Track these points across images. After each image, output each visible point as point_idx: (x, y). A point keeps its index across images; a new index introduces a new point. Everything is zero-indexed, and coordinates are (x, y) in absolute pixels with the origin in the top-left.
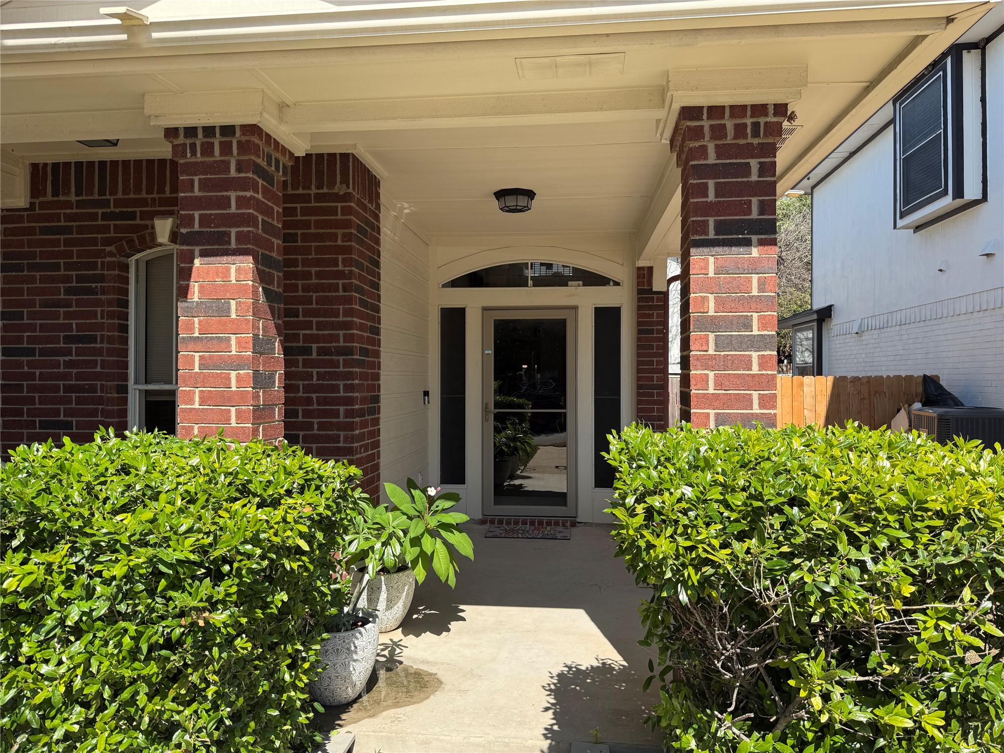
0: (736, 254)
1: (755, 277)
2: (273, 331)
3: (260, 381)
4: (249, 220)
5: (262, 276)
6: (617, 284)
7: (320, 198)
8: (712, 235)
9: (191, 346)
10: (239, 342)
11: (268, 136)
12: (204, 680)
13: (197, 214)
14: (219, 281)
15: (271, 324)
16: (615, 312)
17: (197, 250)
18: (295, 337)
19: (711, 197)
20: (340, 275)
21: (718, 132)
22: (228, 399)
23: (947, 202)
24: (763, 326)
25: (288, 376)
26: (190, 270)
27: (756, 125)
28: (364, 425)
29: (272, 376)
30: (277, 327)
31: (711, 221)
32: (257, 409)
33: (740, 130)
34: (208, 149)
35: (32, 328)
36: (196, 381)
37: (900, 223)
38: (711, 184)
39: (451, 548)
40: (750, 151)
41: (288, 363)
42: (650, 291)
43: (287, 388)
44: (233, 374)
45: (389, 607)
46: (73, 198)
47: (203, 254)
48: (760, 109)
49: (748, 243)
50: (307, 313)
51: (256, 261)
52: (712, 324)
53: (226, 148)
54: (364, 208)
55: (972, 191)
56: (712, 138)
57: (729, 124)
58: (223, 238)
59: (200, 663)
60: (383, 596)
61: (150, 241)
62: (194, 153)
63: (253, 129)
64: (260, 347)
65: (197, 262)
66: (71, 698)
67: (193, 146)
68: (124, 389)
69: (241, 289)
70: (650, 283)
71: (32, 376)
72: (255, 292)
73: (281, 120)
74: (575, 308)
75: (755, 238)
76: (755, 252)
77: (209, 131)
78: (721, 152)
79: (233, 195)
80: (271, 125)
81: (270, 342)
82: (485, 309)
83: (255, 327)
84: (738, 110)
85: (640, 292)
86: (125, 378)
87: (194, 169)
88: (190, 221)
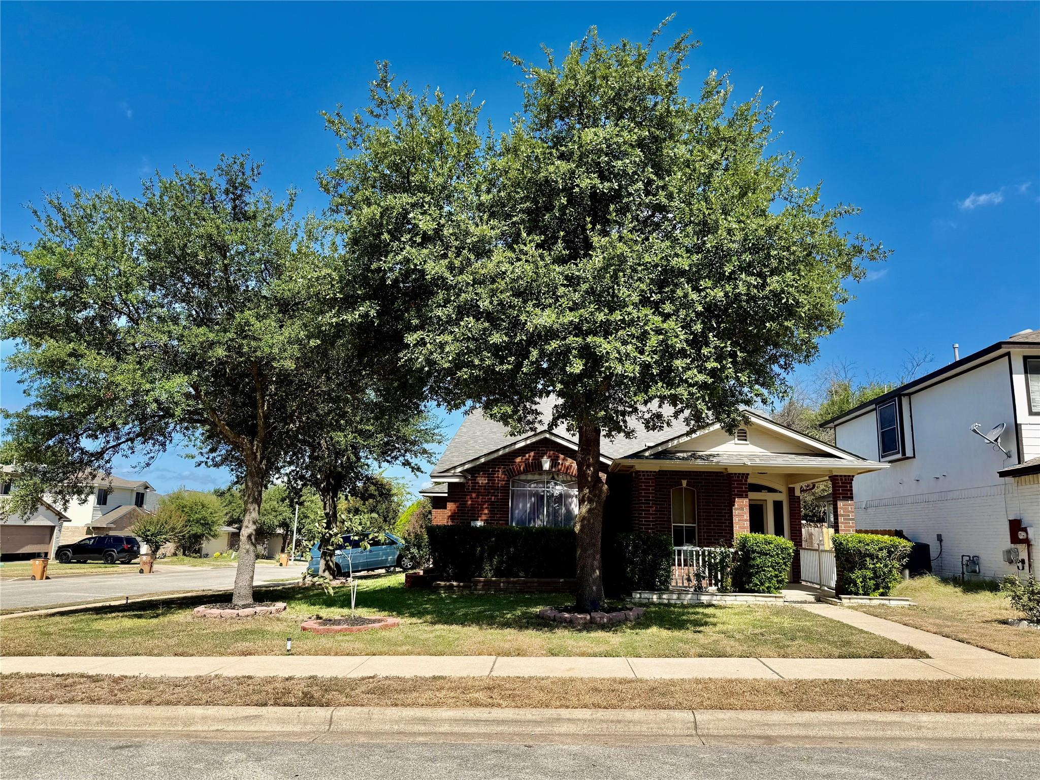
0: (846, 502)
1: (850, 507)
4: (747, 492)
6: (780, 492)
8: (841, 498)
9: (736, 517)
10: (746, 516)
13: (736, 490)
14: (741, 503)
16: (780, 503)
17: (736, 497)
19: (841, 491)
21: (841, 480)
22: (744, 528)
23: (899, 456)
26: (734, 501)
27: (848, 479)
31: (841, 496)
33: (845, 480)
34: (738, 477)
36: (737, 523)
37: (881, 460)
40: (847, 483)
42: (794, 496)
44: (745, 523)
47: (738, 498)
48: (849, 476)
53: (742, 477)
55: (909, 453)
57: (844, 478)
58: (742, 495)
61: (681, 485)
62: (735, 478)
65: (736, 499)
67: (735, 476)
68: (671, 525)
70: (794, 493)
74: (766, 500)
75: (849, 499)
77: (739, 474)
78: (842, 483)
79: (743, 486)
84: (845, 476)
85: (790, 496)
86: (671, 522)
87: (735, 481)
88: (734, 491)
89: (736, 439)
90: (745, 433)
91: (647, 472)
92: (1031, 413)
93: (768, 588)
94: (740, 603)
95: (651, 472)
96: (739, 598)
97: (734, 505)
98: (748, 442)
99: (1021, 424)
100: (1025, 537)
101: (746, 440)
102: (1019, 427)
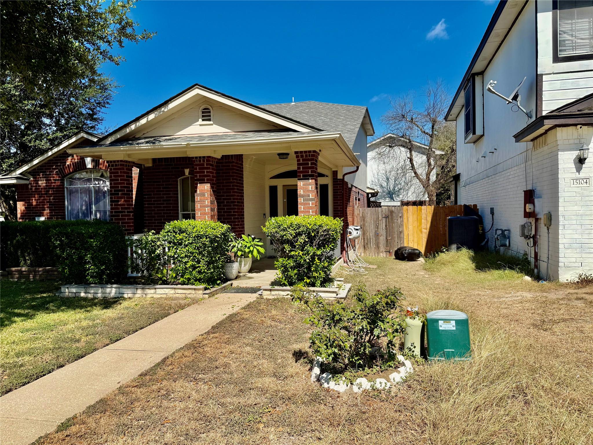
0: (307, 181)
1: (310, 186)
2: (214, 199)
3: (212, 210)
4: (209, 176)
5: (212, 187)
6: (327, 176)
7: (226, 163)
8: (302, 178)
9: (198, 203)
10: (207, 202)
11: (212, 157)
12: (205, 253)
13: (198, 175)
14: (203, 189)
15: (214, 197)
16: (326, 186)
17: (198, 182)
18: (220, 199)
19: (301, 170)
20: (232, 182)
21: (302, 156)
22: (205, 214)
24: (312, 196)
25: (218, 209)
26: (197, 187)
27: (309, 155)
28: (239, 222)
29: (214, 209)
30: (215, 198)
31: (301, 175)
32: (211, 216)
33: (306, 156)
34: (200, 161)
35: (154, 198)
36: (199, 210)
38: (301, 167)
39: (258, 250)
40: (309, 160)
41: (218, 206)
43: (218, 212)
44: (207, 209)
45: (245, 266)
46: (164, 163)
47: (200, 183)
49: (309, 179)
50: (223, 192)
51: (210, 184)
52: (303, 196)
53: (204, 161)
54: (238, 163)
55: (479, 132)
56: (301, 157)
57: (304, 155)
58: (204, 180)
59: (204, 250)
60: (243, 263)
61: (184, 174)
62: (197, 162)
63: (209, 157)
64: (212, 203)
65: (198, 185)
66: (186, 256)
67: (197, 160)
68: (178, 213)
69: (207, 191)
71: (154, 210)
72: (210, 191)
73: (215, 154)
75: (310, 178)
76: (310, 181)
77: (200, 157)
78: (303, 160)
79: (205, 171)
80: (213, 155)
81: (214, 201)
82: (284, 186)
83: (211, 198)
84: (305, 152)
85: (334, 179)
86: (178, 210)
87: (197, 165)
88: (197, 176)
89: (200, 120)
90: (210, 112)
91: (114, 161)
92: (556, 59)
93: (189, 279)
94: (159, 296)
95: (118, 161)
96: (159, 291)
97: (196, 191)
98: (211, 122)
99: (542, 75)
100: (532, 210)
101: (210, 120)
102: (539, 78)
